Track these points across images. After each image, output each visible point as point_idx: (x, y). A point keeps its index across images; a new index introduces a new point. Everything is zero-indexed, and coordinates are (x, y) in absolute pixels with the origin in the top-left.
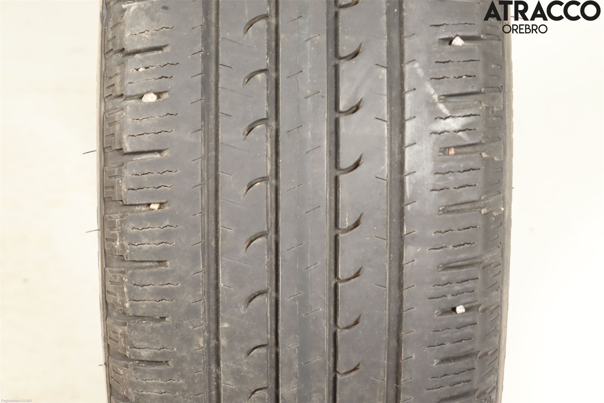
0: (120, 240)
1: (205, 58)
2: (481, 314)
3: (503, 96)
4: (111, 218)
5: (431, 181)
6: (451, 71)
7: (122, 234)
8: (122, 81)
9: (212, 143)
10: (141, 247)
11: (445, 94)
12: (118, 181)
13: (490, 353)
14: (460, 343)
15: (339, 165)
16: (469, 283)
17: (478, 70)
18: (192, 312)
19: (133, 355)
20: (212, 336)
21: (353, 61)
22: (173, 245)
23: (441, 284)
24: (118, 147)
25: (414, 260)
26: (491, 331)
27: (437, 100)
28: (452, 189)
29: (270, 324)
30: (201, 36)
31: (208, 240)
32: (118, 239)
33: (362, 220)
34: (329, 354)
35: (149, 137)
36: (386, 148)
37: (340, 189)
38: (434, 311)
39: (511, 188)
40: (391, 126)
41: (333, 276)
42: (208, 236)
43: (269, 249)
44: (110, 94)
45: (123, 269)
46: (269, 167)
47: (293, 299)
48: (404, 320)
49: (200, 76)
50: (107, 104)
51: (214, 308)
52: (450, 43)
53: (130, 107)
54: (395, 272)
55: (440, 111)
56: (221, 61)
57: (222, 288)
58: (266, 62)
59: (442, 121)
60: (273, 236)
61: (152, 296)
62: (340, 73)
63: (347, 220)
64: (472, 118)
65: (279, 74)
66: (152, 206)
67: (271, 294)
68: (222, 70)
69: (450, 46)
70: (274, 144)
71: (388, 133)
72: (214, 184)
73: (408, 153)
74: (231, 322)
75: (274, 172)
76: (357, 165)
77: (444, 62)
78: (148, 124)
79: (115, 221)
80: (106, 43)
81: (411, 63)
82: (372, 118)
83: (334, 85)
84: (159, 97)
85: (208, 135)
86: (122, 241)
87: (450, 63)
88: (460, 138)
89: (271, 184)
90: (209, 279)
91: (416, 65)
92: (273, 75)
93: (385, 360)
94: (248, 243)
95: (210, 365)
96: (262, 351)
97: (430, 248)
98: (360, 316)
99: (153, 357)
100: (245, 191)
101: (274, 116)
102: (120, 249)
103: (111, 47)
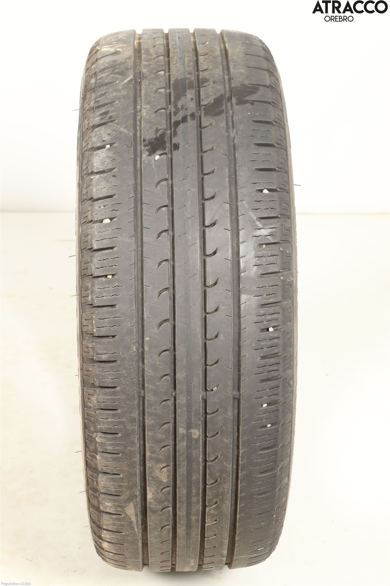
0: (91, 295)
1: (136, 201)
2: (282, 332)
3: (290, 221)
4: (85, 285)
5: (254, 261)
6: (262, 206)
7: (92, 293)
8: (92, 214)
9: (140, 243)
10: (102, 298)
11: (260, 217)
12: (90, 265)
13: (288, 356)
14: (271, 348)
15: (206, 253)
16: (275, 315)
17: (276, 205)
18: (130, 332)
19: (98, 359)
20: (140, 347)
21: (212, 201)
22: (120, 296)
23: (260, 315)
24: (90, 247)
25: (246, 302)
26: (288, 343)
27: (255, 220)
28: (264, 265)
29: (171, 339)
30: (133, 189)
31: (138, 293)
32: (90, 295)
33: (218, 281)
34: (202, 355)
35: (106, 241)
36: (230, 244)
37: (207, 265)
38: (257, 330)
39: (297, 272)
40: (232, 234)
41: (204, 312)
42: (138, 292)
43: (170, 298)
44: (85, 221)
45: (92, 312)
46: (169, 255)
47: (183, 324)
48: (242, 335)
49: (133, 209)
50: (83, 227)
51: (141, 330)
52: (262, 192)
53: (96, 226)
54: (236, 310)
55: (257, 225)
56: (143, 201)
57: (146, 318)
58: (167, 202)
59: (258, 230)
60: (172, 291)
61: (108, 324)
62: (205, 207)
63: (210, 281)
64: (274, 229)
65: (174, 208)
66: (108, 276)
67: (171, 322)
68: (144, 206)
69: (261, 193)
70: (172, 243)
71: (231, 236)
72: (140, 264)
73: (241, 247)
74: (150, 337)
75: (172, 258)
76: (215, 253)
77: (259, 201)
78: (106, 234)
79: (88, 286)
80: (82, 196)
81: (241, 202)
82: (223, 229)
83: (202, 213)
84: (111, 221)
85: (137, 239)
86: (93, 296)
87: (262, 202)
88: (268, 239)
89: (170, 264)
90: (138, 315)
91: (244, 202)
92: (171, 208)
93: (232, 357)
94: (159, 294)
95: (139, 363)
96: (167, 353)
97: (254, 296)
98: (218, 333)
99: (109, 359)
100: (157, 267)
101: (171, 229)
102: (91, 301)
103: (85, 198)
